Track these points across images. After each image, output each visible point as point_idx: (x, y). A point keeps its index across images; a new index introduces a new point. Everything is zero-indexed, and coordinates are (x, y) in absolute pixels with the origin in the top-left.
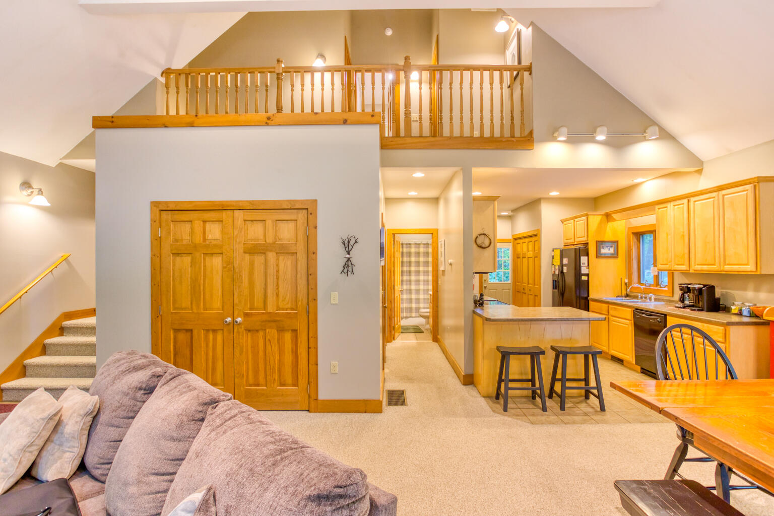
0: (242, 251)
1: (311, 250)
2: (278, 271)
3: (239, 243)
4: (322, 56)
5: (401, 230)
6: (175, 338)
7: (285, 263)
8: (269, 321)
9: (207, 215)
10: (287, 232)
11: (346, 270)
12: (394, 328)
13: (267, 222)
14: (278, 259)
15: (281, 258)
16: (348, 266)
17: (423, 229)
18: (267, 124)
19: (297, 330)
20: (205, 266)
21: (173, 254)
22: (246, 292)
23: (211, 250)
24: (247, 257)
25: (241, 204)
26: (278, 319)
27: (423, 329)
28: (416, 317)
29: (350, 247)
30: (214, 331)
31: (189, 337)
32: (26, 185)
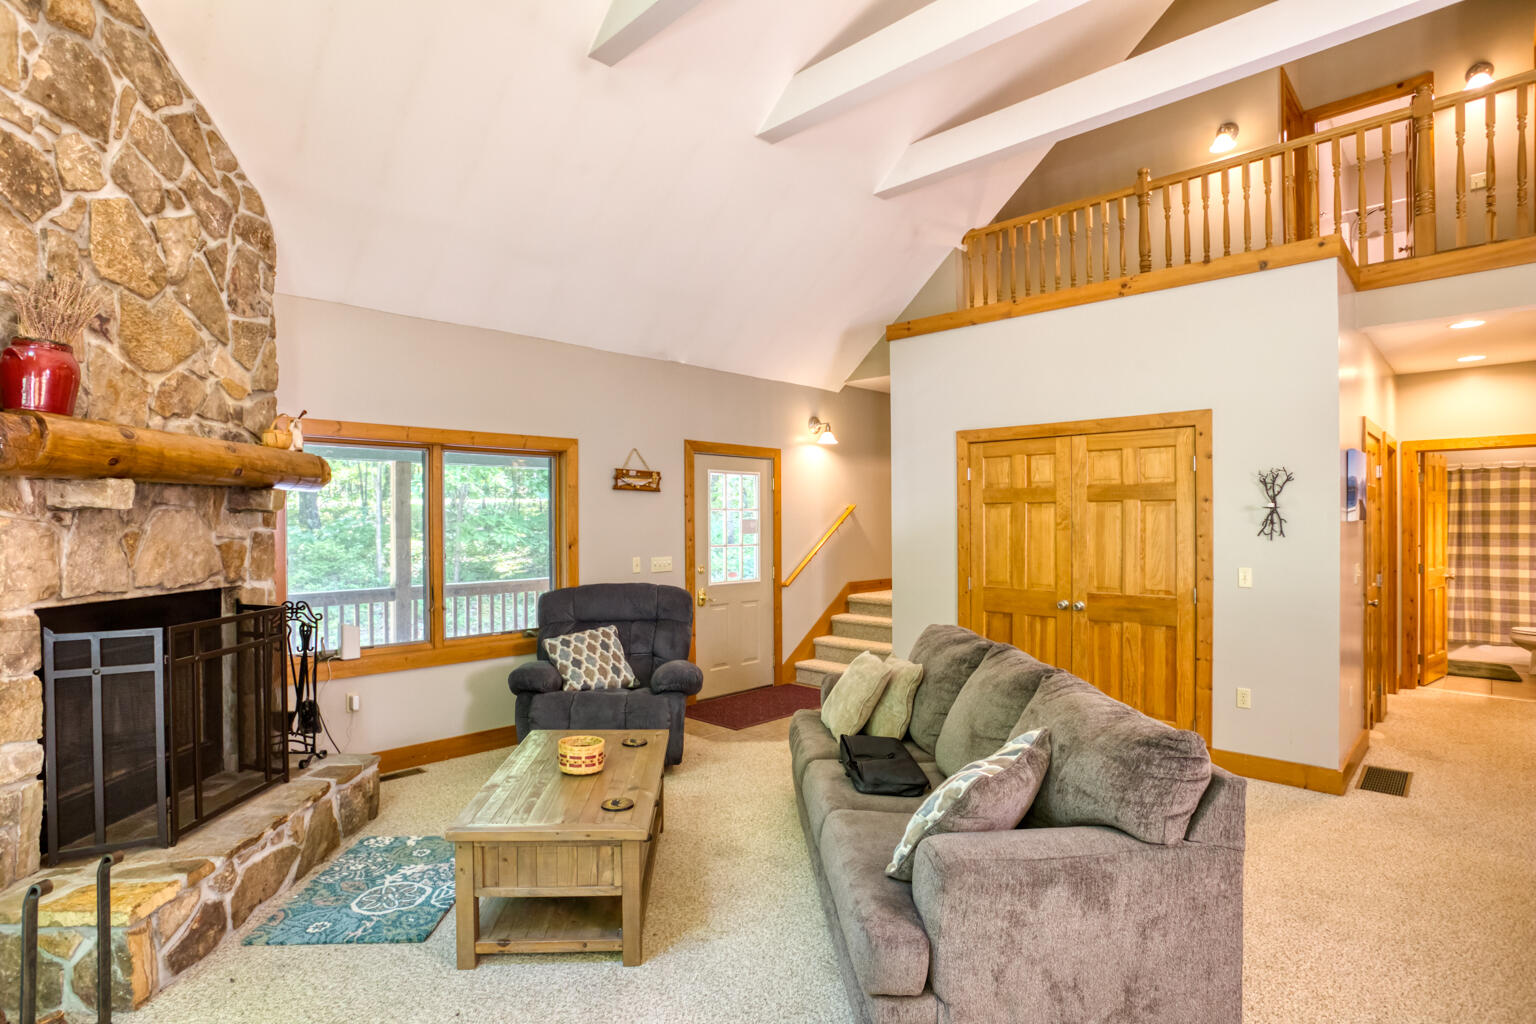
0: (1085, 498)
1: (1201, 494)
2: (1144, 530)
3: (1082, 485)
4: (1230, 126)
5: (1442, 441)
6: (989, 624)
7: (1155, 517)
8: (1128, 610)
9: (1032, 446)
10: (1157, 466)
11: (1267, 530)
12: (1421, 659)
13: (1125, 452)
14: (1144, 511)
15: (1149, 509)
16: (1272, 522)
17: (1508, 437)
18: (1121, 295)
19: (1175, 628)
20: (1030, 522)
21: (986, 504)
22: (1091, 561)
23: (1040, 496)
24: (1093, 506)
25: (1082, 425)
26: (1142, 607)
27: (1520, 673)
28: (1502, 644)
29: (1277, 489)
30: (1043, 618)
31: (1008, 625)
32: (815, 420)
